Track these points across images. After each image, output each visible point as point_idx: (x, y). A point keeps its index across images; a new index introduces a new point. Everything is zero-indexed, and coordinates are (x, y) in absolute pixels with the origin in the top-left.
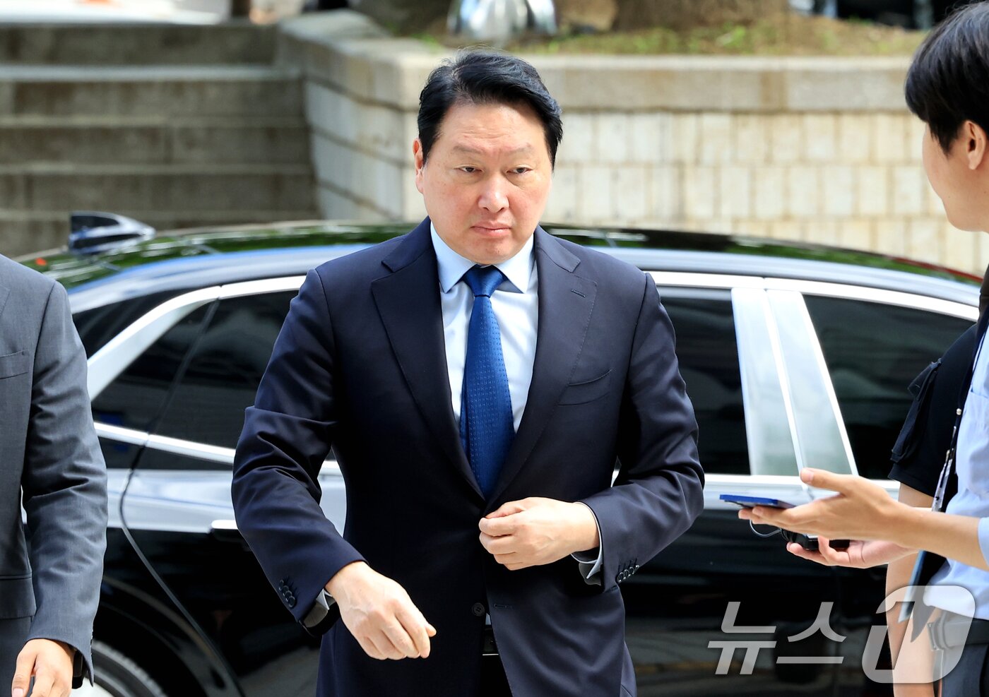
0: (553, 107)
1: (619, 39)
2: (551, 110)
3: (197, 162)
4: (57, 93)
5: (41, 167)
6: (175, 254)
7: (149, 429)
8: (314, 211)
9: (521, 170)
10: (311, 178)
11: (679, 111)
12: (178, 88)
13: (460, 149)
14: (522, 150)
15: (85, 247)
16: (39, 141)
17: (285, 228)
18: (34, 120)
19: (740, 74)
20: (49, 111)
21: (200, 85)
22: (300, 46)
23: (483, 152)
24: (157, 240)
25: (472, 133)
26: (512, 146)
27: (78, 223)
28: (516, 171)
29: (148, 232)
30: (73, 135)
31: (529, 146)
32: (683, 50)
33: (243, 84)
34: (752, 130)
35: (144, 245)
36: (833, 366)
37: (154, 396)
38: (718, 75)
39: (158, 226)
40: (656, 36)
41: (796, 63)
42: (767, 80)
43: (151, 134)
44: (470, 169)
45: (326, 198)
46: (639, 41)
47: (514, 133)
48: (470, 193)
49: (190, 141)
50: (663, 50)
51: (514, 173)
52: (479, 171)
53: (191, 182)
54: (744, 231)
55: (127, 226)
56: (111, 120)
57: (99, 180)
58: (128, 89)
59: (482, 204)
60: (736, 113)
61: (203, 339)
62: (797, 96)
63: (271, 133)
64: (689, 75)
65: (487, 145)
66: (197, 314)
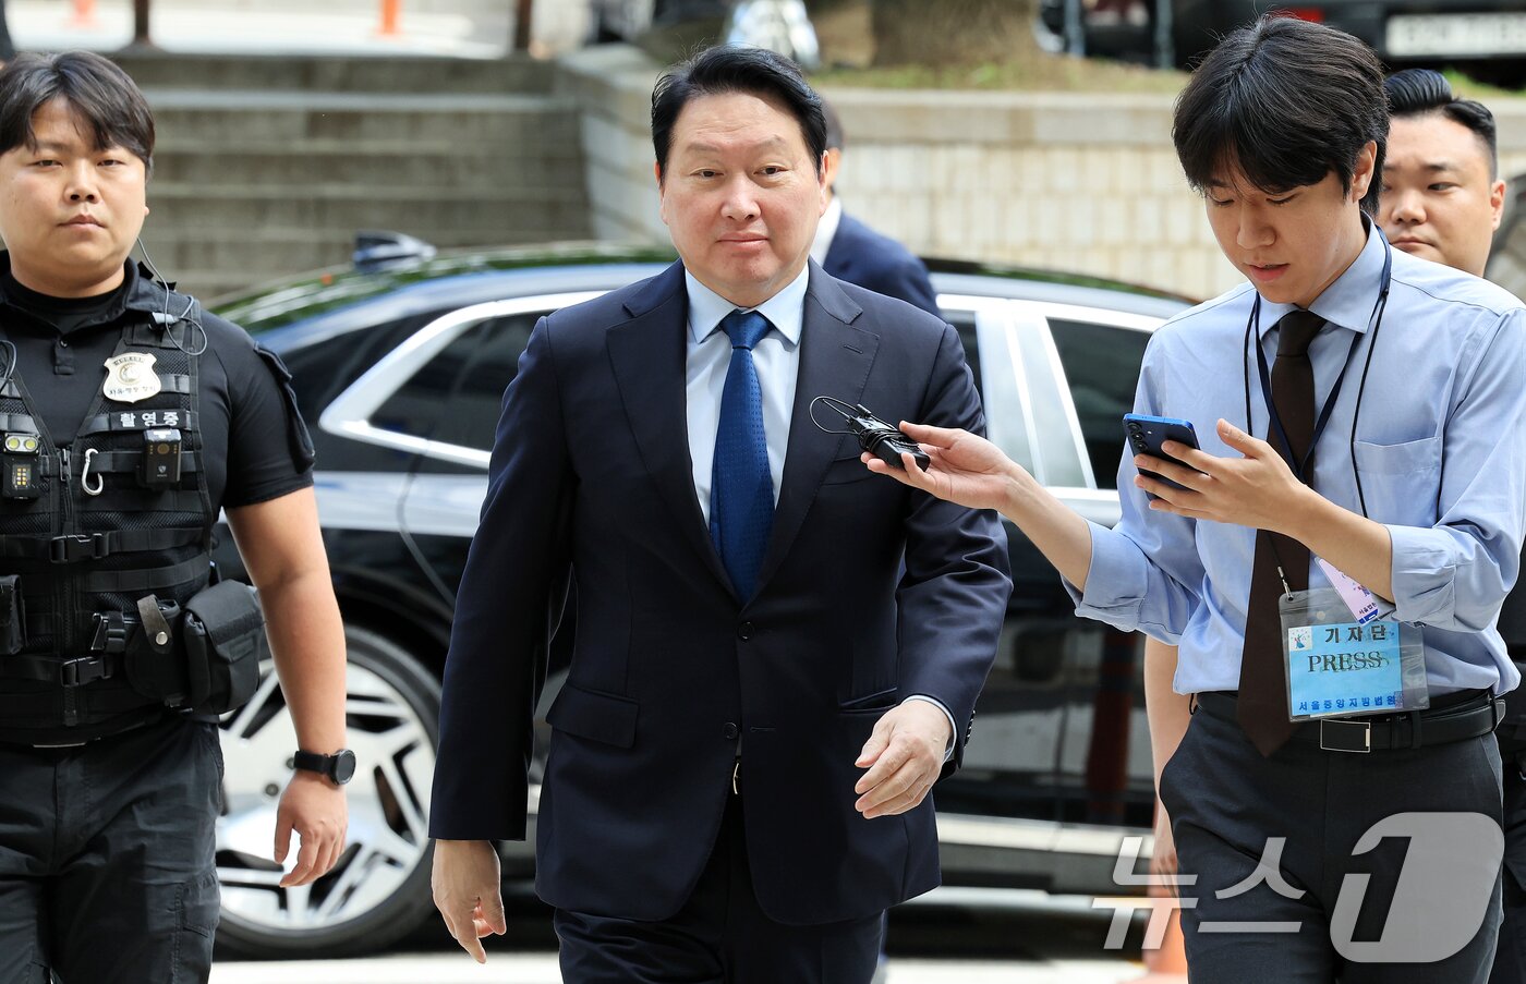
0: (808, 94)
1: (878, 75)
2: (805, 96)
3: (478, 186)
4: (346, 122)
5: (332, 190)
6: (455, 272)
7: (428, 434)
8: (587, 233)
9: (772, 170)
10: (584, 203)
11: (931, 143)
12: (461, 117)
13: (694, 148)
14: (769, 144)
15: (369, 266)
16: (330, 166)
17: (562, 248)
18: (326, 145)
19: (990, 112)
20: (339, 135)
21: (483, 116)
22: (577, 80)
23: (721, 150)
24: (437, 258)
25: (706, 127)
26: (755, 139)
27: (364, 242)
28: (764, 171)
29: (428, 252)
30: (363, 162)
31: (779, 139)
32: (937, 85)
33: (523, 116)
34: (1001, 163)
35: (427, 265)
36: (1074, 381)
37: (430, 406)
38: (968, 111)
39: (439, 246)
40: (912, 72)
41: (1044, 99)
42: (1017, 117)
43: (436, 161)
44: (708, 174)
45: (601, 223)
46: (896, 76)
47: (758, 124)
48: (710, 200)
49: (472, 165)
50: (918, 85)
51: (763, 174)
52: (719, 174)
53: (473, 206)
54: (994, 257)
55: (408, 245)
56: (398, 145)
57: (385, 204)
58: (415, 119)
59: (726, 211)
60: (989, 146)
61: (479, 352)
62: (1043, 130)
63: (550, 161)
64: (941, 111)
65: (724, 140)
66: (474, 330)
